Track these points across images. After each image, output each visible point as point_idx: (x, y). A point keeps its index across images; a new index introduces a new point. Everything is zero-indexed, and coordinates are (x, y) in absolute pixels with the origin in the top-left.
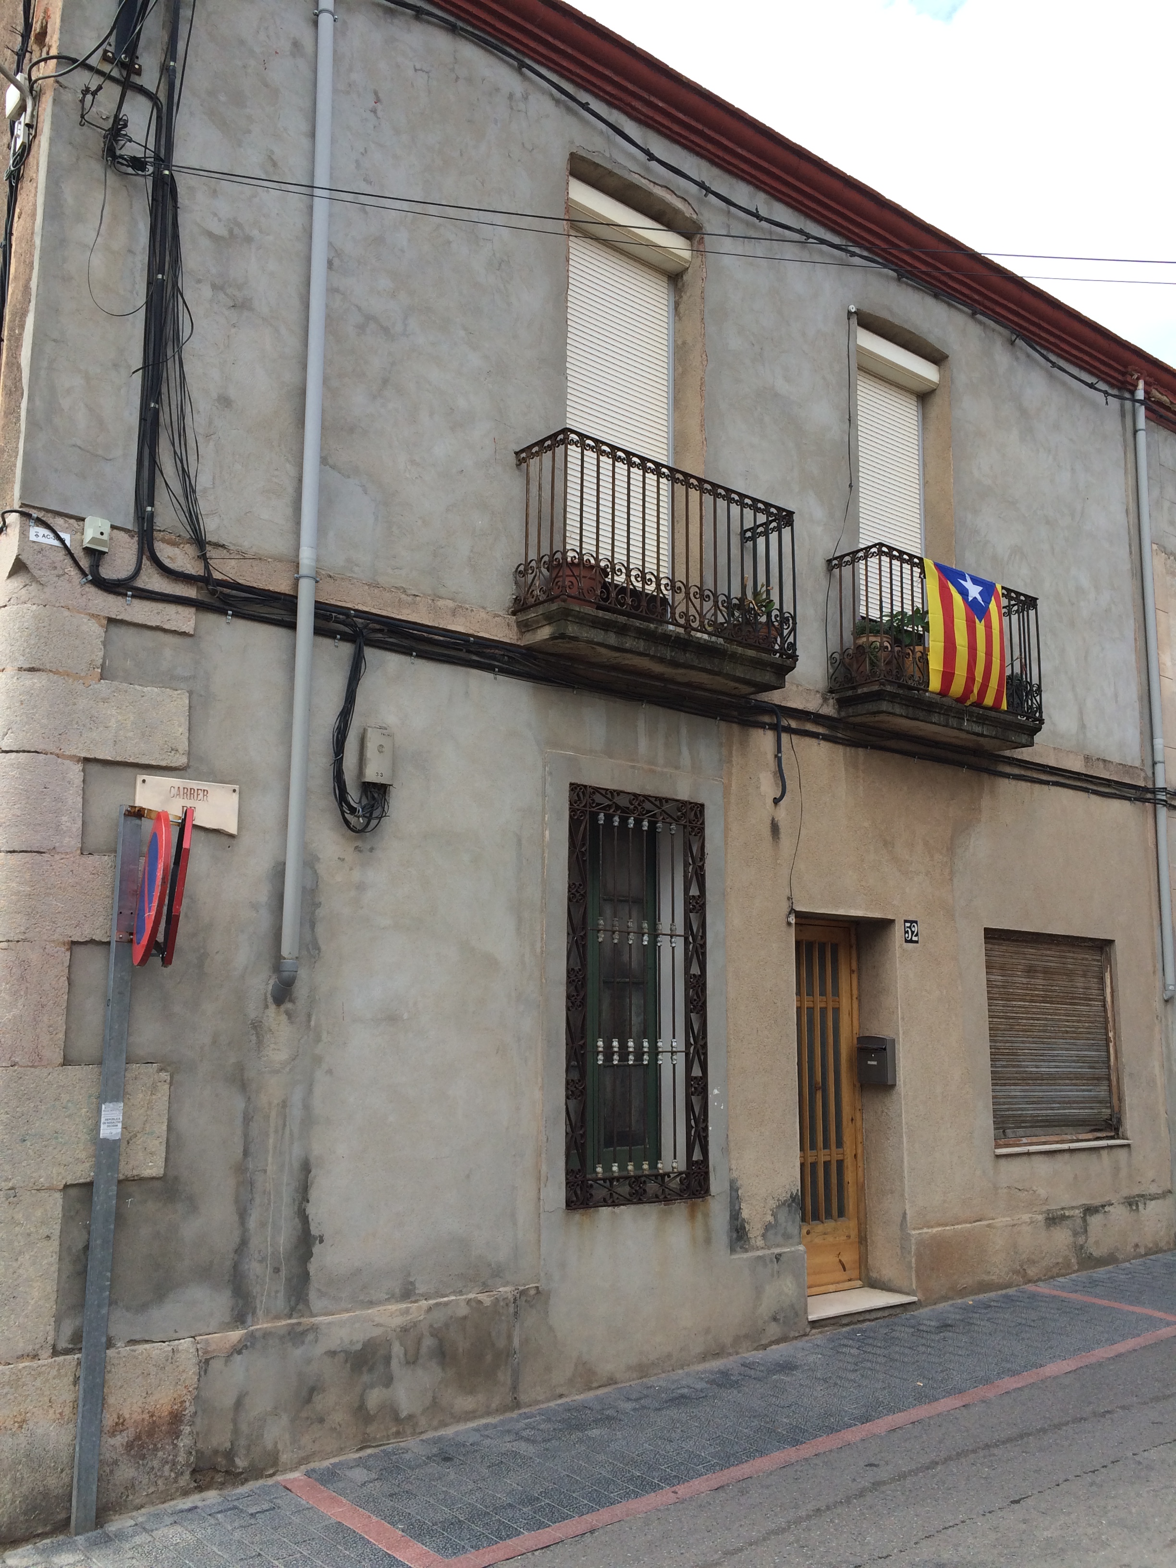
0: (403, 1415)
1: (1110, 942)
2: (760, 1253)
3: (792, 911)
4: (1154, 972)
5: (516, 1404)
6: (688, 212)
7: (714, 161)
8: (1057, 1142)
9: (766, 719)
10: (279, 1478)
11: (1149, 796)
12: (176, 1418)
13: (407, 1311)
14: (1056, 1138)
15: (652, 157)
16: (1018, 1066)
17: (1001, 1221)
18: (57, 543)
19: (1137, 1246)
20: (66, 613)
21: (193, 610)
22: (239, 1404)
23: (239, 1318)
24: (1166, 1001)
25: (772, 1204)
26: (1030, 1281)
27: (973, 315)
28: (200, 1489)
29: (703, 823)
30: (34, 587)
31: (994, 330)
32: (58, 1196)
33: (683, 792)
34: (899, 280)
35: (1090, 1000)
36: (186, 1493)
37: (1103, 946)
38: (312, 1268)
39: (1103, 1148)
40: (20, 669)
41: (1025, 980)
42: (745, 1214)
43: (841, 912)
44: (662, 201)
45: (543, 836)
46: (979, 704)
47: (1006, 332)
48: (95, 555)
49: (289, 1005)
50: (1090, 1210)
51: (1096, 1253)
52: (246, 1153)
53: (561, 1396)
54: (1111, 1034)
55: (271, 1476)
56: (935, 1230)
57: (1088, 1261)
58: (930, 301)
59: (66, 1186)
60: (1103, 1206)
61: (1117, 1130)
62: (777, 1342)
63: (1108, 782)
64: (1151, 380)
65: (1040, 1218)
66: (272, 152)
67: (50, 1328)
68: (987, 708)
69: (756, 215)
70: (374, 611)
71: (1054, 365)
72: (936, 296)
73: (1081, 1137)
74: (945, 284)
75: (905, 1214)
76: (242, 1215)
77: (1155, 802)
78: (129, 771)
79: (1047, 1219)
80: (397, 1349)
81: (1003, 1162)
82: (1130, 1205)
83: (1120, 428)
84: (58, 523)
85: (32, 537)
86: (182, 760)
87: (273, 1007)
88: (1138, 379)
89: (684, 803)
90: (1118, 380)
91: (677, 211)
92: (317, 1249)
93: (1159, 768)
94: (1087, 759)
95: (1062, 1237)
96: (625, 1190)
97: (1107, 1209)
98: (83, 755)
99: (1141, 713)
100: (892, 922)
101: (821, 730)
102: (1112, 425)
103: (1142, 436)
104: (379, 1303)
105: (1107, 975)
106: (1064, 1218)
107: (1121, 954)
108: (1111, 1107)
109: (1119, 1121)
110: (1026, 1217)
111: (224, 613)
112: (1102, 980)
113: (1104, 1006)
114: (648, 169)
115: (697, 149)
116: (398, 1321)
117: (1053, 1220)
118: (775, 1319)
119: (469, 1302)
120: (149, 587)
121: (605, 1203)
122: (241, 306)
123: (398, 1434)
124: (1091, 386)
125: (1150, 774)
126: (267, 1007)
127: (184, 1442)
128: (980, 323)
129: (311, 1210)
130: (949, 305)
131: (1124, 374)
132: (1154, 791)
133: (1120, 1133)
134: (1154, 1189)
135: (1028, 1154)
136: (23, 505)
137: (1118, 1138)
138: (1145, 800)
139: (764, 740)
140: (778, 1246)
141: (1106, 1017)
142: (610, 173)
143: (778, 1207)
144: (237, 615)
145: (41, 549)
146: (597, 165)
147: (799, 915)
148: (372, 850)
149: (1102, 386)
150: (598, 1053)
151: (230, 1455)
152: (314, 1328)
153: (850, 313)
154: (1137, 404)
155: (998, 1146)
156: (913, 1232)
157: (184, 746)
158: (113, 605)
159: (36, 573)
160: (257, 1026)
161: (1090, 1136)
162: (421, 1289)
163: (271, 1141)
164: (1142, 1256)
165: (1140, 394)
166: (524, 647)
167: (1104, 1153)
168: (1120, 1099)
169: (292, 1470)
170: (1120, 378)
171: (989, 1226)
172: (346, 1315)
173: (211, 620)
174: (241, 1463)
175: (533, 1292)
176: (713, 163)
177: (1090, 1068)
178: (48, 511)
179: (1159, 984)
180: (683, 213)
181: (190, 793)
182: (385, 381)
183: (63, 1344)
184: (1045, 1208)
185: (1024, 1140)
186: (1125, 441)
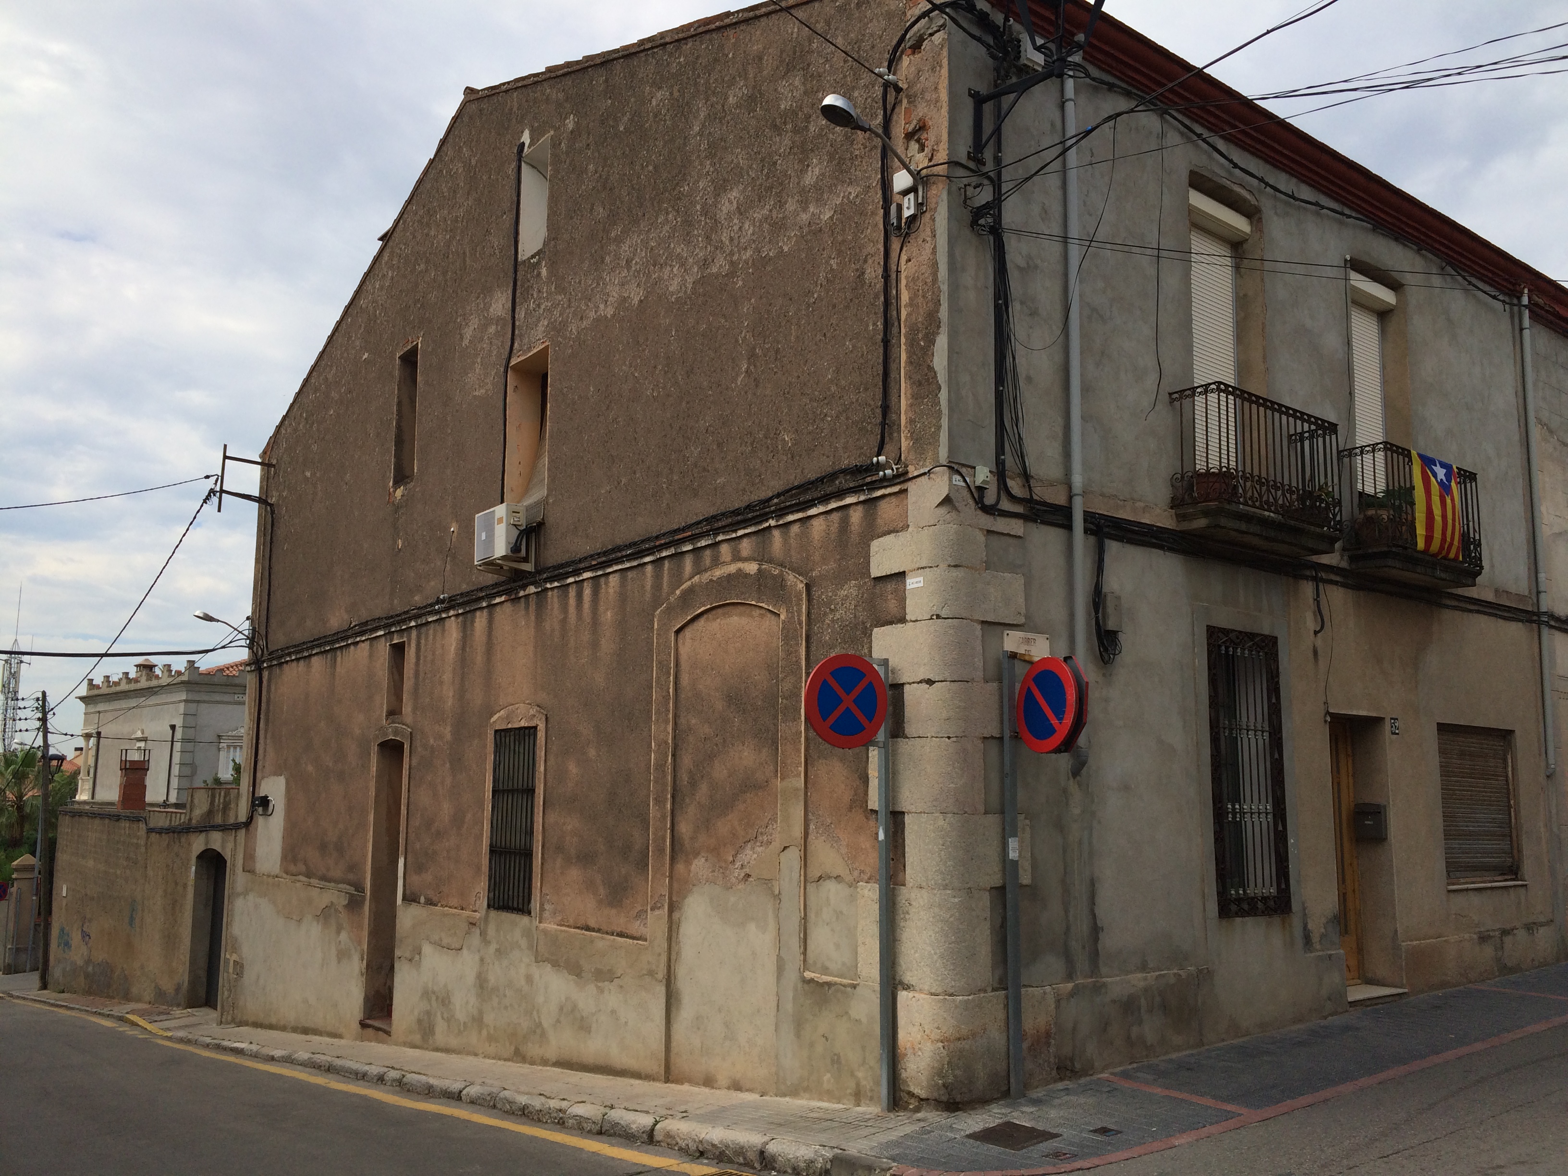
0: (1149, 1044)
1: (1511, 732)
2: (1320, 953)
3: (1328, 713)
4: (1540, 755)
5: (1201, 1043)
6: (1254, 202)
7: (1268, 160)
8: (1481, 882)
9: (1308, 573)
10: (1095, 1077)
11: (1535, 618)
12: (1048, 1035)
13: (1145, 979)
14: (1479, 879)
15: (1236, 166)
16: (1457, 826)
17: (1453, 938)
18: (963, 484)
19: (1533, 960)
20: (970, 529)
21: (1022, 521)
22: (1074, 1029)
23: (1070, 977)
24: (1548, 777)
25: (1323, 920)
26: (1470, 982)
27: (1419, 250)
28: (1061, 1079)
29: (1277, 651)
30: (954, 513)
31: (1431, 260)
32: (987, 893)
33: (1266, 630)
34: (1374, 230)
35: (1498, 776)
36: (1055, 1081)
37: (1506, 735)
38: (1100, 947)
39: (1511, 887)
40: (949, 566)
41: (1459, 762)
42: (1310, 926)
43: (1355, 713)
44: (1238, 195)
45: (1194, 663)
46: (1445, 558)
47: (1438, 261)
48: (981, 489)
49: (1078, 778)
50: (1505, 932)
51: (1509, 964)
52: (1065, 873)
53: (1223, 1040)
54: (1512, 802)
55: (1091, 1075)
56: (1415, 943)
57: (1505, 969)
58: (1393, 244)
59: (991, 888)
60: (1513, 930)
61: (1516, 874)
62: (1331, 1015)
63: (1509, 609)
64: (1532, 288)
65: (1475, 936)
66: (1044, 204)
67: (990, 974)
68: (1450, 560)
69: (1292, 197)
70: (1106, 513)
71: (1470, 283)
72: (1396, 239)
73: (1496, 878)
74: (1402, 229)
75: (1396, 931)
76: (1066, 911)
77: (1539, 623)
78: (1001, 627)
79: (1480, 938)
80: (1143, 1002)
81: (1452, 895)
82: (1528, 929)
83: (1510, 327)
84: (964, 470)
85: (954, 483)
86: (1022, 620)
87: (1072, 779)
88: (1524, 287)
89: (1266, 636)
90: (1510, 290)
91: (1245, 200)
92: (1101, 935)
93: (1543, 596)
94: (1497, 591)
95: (1488, 951)
96: (1246, 907)
97: (1515, 931)
98: (981, 619)
99: (1528, 553)
100: (1383, 719)
101: (1338, 579)
102: (1505, 325)
103: (1527, 333)
104: (1131, 972)
105: (1509, 757)
106: (1489, 937)
107: (1519, 740)
108: (1513, 857)
109: (1518, 868)
110: (1467, 936)
111: (1035, 521)
112: (1505, 760)
113: (1507, 781)
114: (1230, 173)
115: (1259, 153)
116: (1142, 984)
117: (1483, 938)
118: (1330, 999)
119: (1175, 974)
120: (1003, 508)
121: (1237, 915)
122: (1034, 313)
123: (1147, 1056)
124: (1494, 297)
125: (1535, 601)
126: (1069, 779)
127: (1052, 1050)
128: (1423, 256)
129: (1097, 912)
130: (1405, 245)
131: (1514, 285)
132: (1539, 614)
133: (1519, 876)
134: (1542, 919)
135: (1467, 890)
136: (950, 462)
137: (1518, 880)
138: (1531, 622)
139: (1307, 589)
140: (1328, 950)
141: (1508, 789)
142: (1210, 180)
143: (1327, 922)
144: (1043, 523)
145: (957, 488)
146: (1203, 176)
147: (1332, 715)
148: (1111, 675)
149: (1501, 297)
150: (1228, 813)
151: (1072, 1060)
152: (1104, 985)
153: (1346, 260)
154: (1523, 308)
155: (1449, 884)
156: (1403, 944)
157: (1023, 611)
158: (986, 521)
159: (957, 504)
160: (1065, 791)
161: (1500, 878)
162: (1151, 965)
163: (1076, 865)
164: (1536, 968)
165: (1525, 300)
166: (1180, 532)
167: (1512, 891)
168: (1520, 851)
169: (1101, 1072)
170: (1511, 287)
171: (1445, 941)
172: (1118, 978)
173: (1031, 526)
174: (1078, 1066)
175: (1206, 971)
176: (1266, 161)
177: (1499, 827)
178: (959, 464)
179: (1543, 764)
180: (1250, 202)
181: (1028, 641)
182: (1103, 353)
183: (996, 985)
184: (1477, 930)
185: (1462, 880)
186: (1514, 337)
